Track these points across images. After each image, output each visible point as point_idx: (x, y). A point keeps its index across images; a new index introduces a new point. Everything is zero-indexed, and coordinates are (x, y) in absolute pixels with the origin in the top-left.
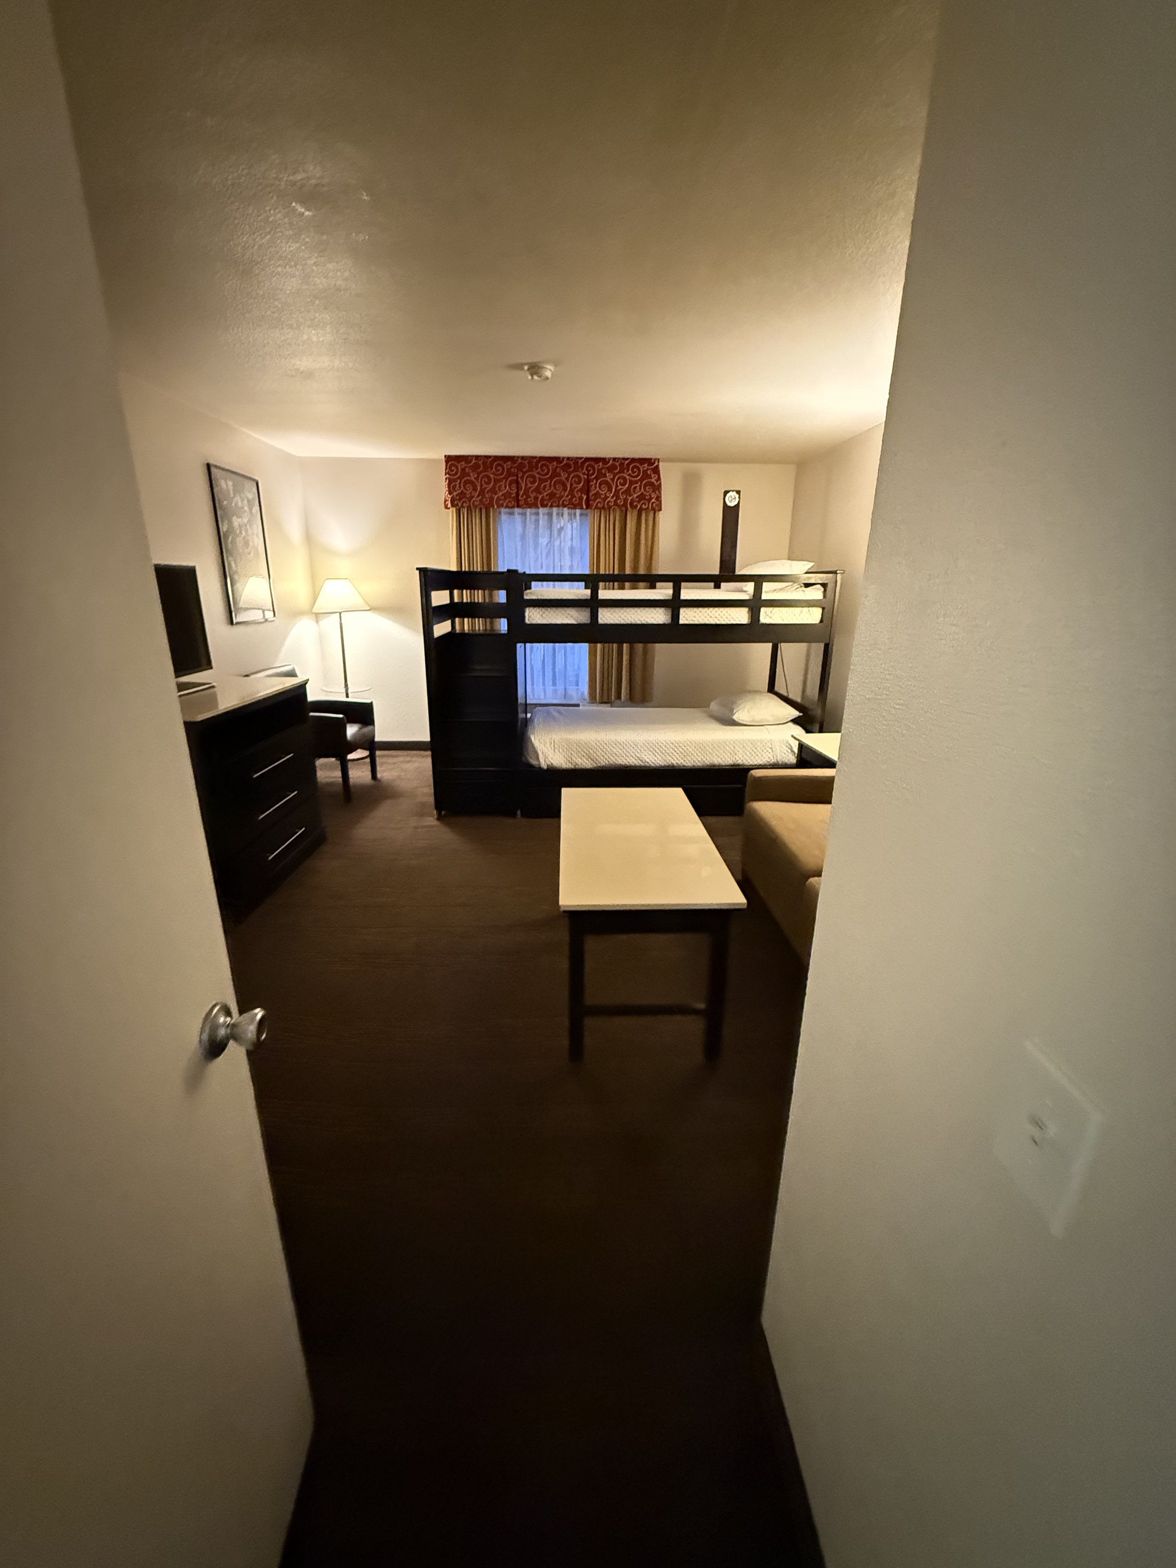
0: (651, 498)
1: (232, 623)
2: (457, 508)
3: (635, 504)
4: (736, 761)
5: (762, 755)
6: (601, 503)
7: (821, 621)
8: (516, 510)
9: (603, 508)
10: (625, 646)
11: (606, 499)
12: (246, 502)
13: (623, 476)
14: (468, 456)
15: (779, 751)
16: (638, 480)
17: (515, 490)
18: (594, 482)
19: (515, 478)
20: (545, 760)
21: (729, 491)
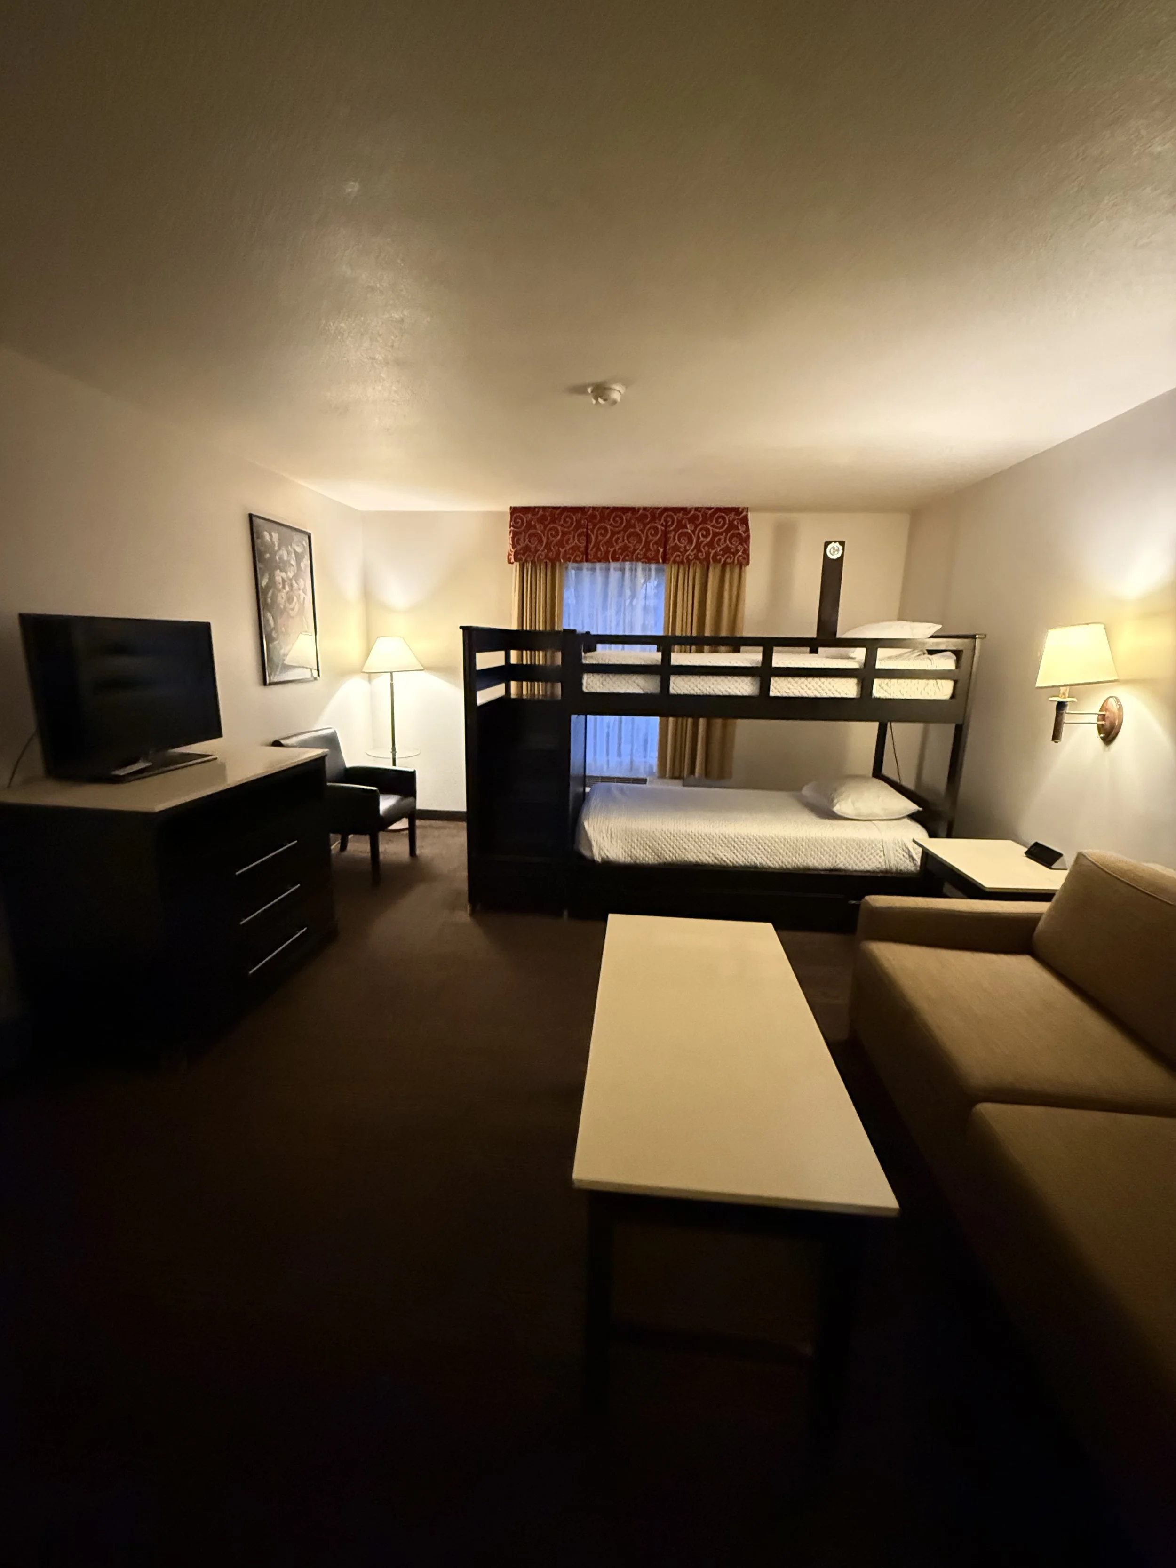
0: (738, 551)
1: (265, 684)
2: (521, 562)
3: (718, 557)
4: (836, 865)
5: (870, 859)
7: (953, 696)
8: (586, 565)
9: (682, 562)
10: (702, 722)
11: (686, 553)
12: (293, 555)
13: (707, 527)
14: (535, 508)
15: (892, 855)
16: (723, 531)
17: (584, 543)
18: (672, 533)
19: (585, 530)
20: (600, 853)
21: (831, 542)
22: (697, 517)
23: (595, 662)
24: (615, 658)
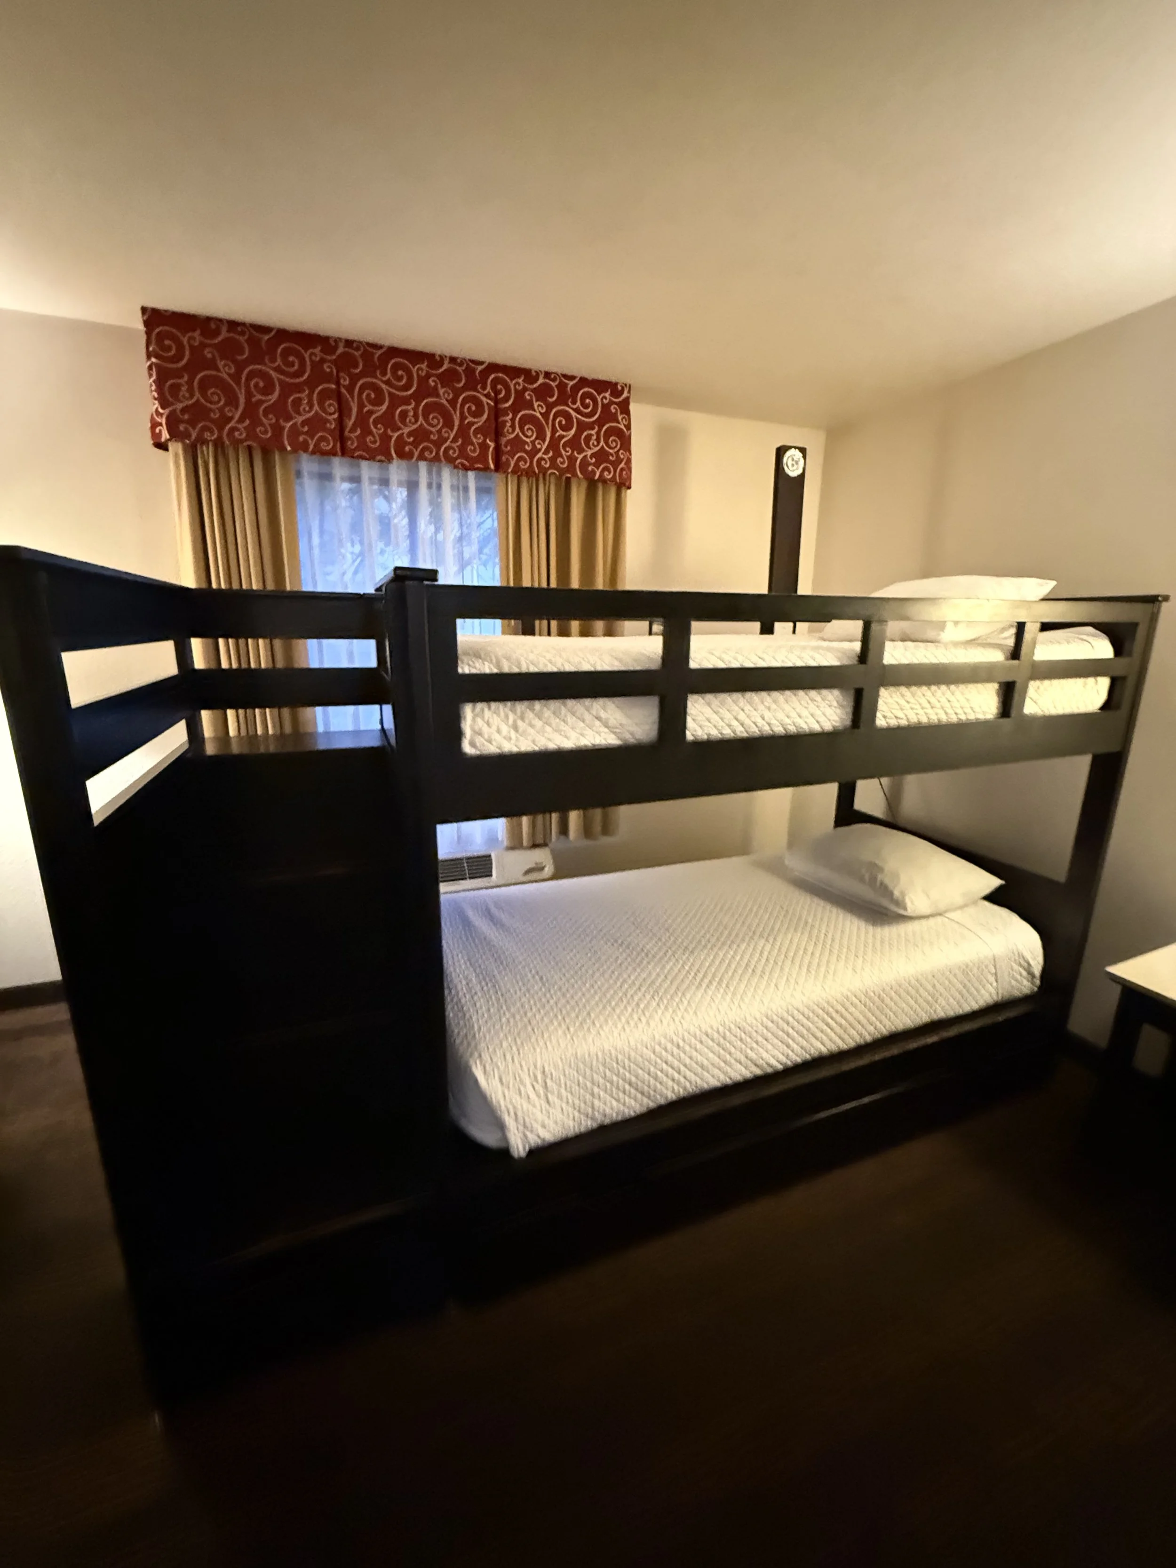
2: (188, 445)
3: (590, 468)
6: (525, 461)
7: (1106, 707)
9: (529, 473)
11: (534, 455)
13: (567, 411)
16: (594, 422)
17: (334, 413)
18: (508, 415)
19: (334, 386)
20: (525, 1136)
21: (790, 448)
22: (549, 390)
23: (495, 671)
24: (544, 657)
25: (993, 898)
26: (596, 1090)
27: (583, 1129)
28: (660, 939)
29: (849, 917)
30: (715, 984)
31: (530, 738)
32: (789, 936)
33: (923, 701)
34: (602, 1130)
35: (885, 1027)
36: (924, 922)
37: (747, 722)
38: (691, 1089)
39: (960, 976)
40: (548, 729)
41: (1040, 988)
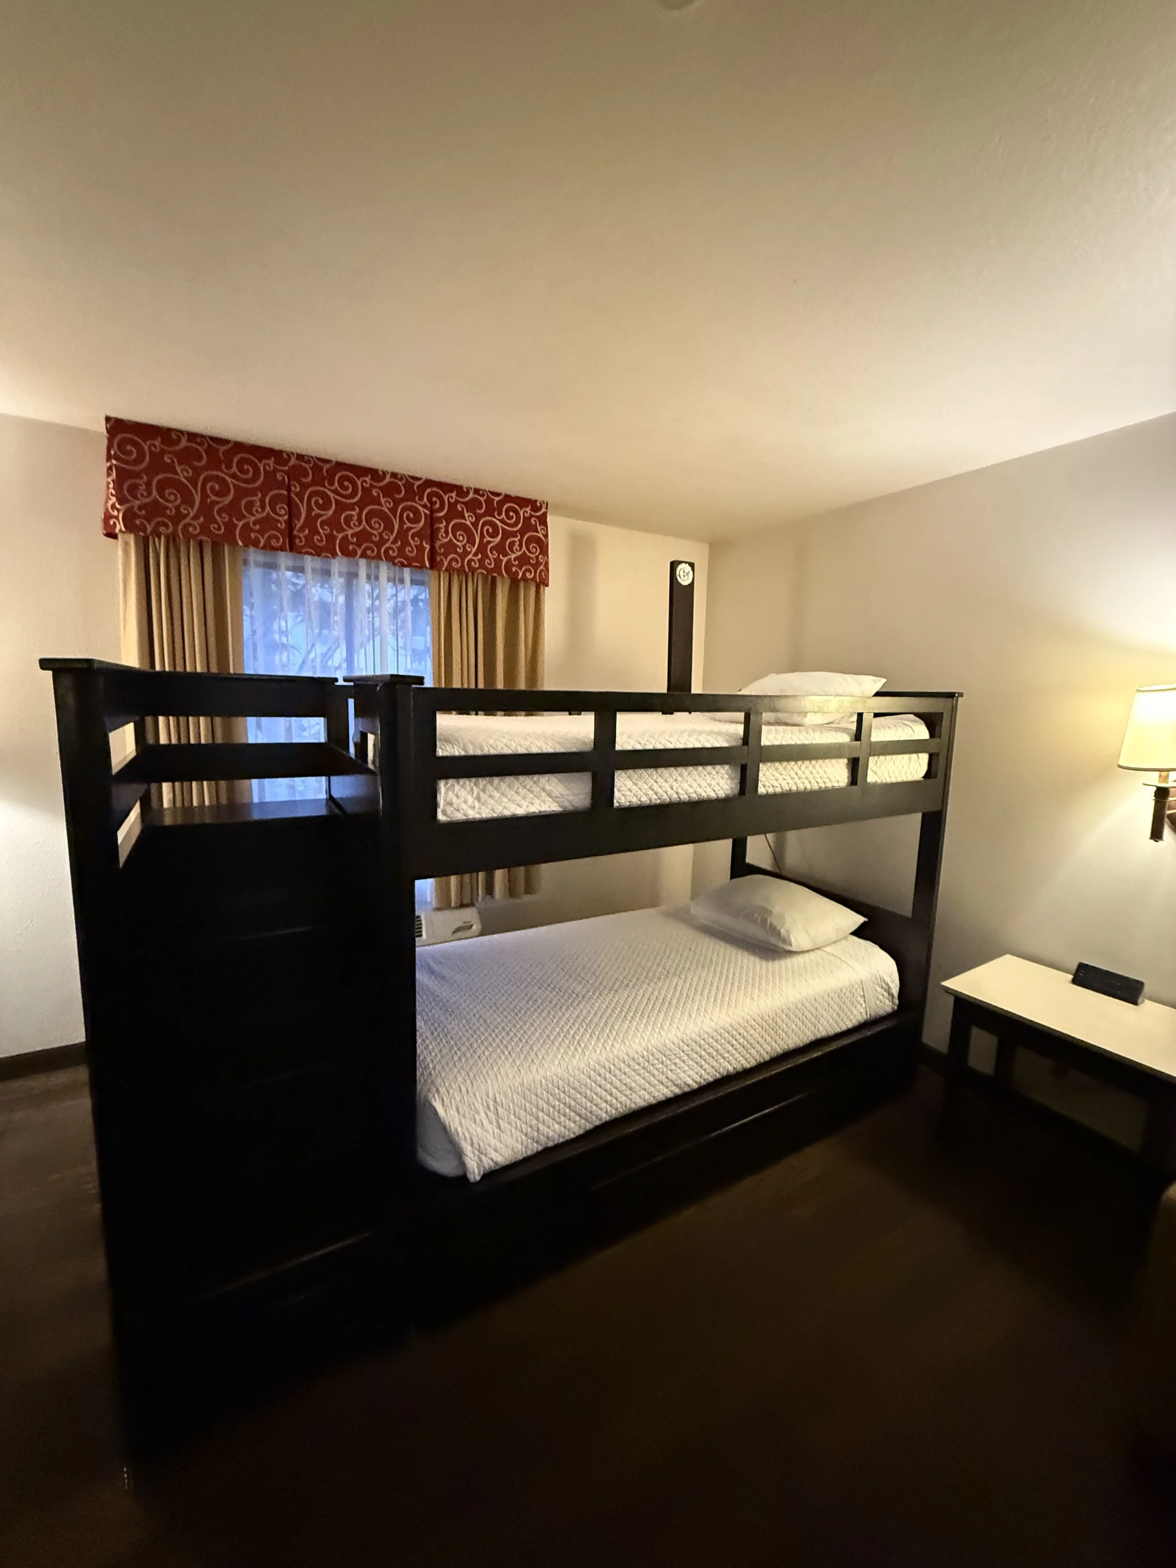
2: (141, 535)
3: (514, 569)
6: (457, 561)
7: (927, 776)
9: (461, 571)
11: (464, 557)
13: (492, 521)
14: (171, 430)
15: (872, 999)
16: (517, 531)
17: (285, 515)
18: (442, 523)
19: (285, 492)
20: (481, 1160)
21: (681, 562)
22: (479, 505)
23: (463, 753)
24: (502, 742)
25: (859, 933)
26: (540, 1114)
27: (529, 1153)
28: (588, 982)
29: (746, 954)
30: (638, 1015)
31: (490, 807)
32: (698, 972)
33: (793, 774)
34: (547, 1151)
35: (779, 1045)
36: (806, 955)
37: (660, 791)
38: (622, 1110)
39: (836, 997)
40: (505, 800)
41: (899, 1006)
